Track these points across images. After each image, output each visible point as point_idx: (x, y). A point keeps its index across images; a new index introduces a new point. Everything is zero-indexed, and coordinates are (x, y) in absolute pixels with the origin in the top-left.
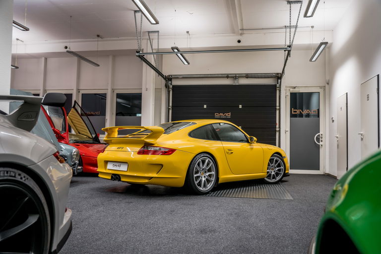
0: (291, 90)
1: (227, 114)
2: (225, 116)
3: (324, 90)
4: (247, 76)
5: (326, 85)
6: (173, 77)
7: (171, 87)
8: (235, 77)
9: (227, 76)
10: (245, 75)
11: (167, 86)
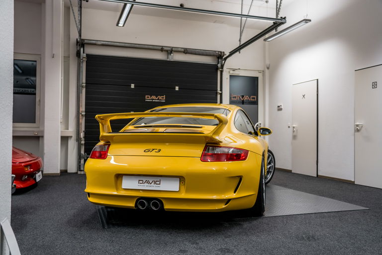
0: (232, 72)
1: (160, 98)
2: (158, 99)
3: (264, 75)
4: (186, 51)
5: (266, 69)
6: (86, 41)
7: (85, 55)
8: (170, 51)
9: (162, 49)
10: (183, 50)
11: (78, 54)
